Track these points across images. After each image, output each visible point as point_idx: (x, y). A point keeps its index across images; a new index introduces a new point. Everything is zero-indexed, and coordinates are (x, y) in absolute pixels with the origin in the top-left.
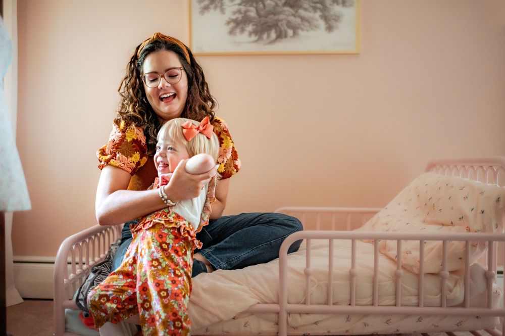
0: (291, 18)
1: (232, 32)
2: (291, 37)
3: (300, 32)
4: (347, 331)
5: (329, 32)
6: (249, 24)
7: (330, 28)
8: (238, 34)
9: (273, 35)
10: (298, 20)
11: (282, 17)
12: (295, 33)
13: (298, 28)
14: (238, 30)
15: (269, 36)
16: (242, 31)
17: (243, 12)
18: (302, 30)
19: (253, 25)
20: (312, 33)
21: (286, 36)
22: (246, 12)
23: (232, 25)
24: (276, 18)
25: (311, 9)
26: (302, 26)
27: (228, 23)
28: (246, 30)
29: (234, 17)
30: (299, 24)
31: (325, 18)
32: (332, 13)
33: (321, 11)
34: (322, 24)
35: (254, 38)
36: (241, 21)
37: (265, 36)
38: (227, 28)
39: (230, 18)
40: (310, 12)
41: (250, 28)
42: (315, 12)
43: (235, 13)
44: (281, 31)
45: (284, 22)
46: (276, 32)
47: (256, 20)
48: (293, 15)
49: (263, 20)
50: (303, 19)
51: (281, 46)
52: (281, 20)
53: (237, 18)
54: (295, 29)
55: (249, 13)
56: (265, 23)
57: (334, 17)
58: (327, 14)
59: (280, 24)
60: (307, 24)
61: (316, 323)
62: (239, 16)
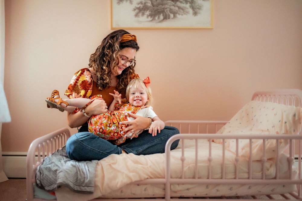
0: (173, 7)
1: (136, 15)
2: (172, 18)
3: (177, 15)
4: (207, 194)
5: (195, 16)
6: (147, 10)
7: (195, 14)
8: (140, 16)
9: (162, 17)
10: (177, 8)
11: (167, 6)
12: (175, 16)
13: (177, 13)
14: (140, 14)
15: (159, 18)
16: (143, 14)
17: (143, 3)
18: (179, 14)
19: (150, 11)
20: (185, 16)
21: (169, 18)
22: (145, 3)
23: (137, 11)
24: (163, 7)
25: (184, 2)
26: (179, 12)
27: (135, 10)
28: (145, 14)
29: (138, 6)
30: (177, 11)
31: (193, 8)
32: (196, 4)
33: (190, 3)
34: (191, 11)
35: (150, 19)
36: (142, 8)
37: (157, 18)
38: (134, 13)
39: (135, 7)
40: (184, 4)
41: (148, 13)
42: (187, 3)
43: (138, 4)
44: (166, 15)
45: (168, 9)
46: (163, 15)
47: (151, 8)
48: (173, 5)
49: (156, 8)
50: (179, 8)
51: (166, 24)
52: (167, 8)
53: (140, 7)
54: (175, 14)
55: (146, 4)
56: (157, 10)
57: (198, 7)
58: (193, 5)
59: (165, 10)
60: (182, 11)
61: (188, 189)
62: (141, 6)
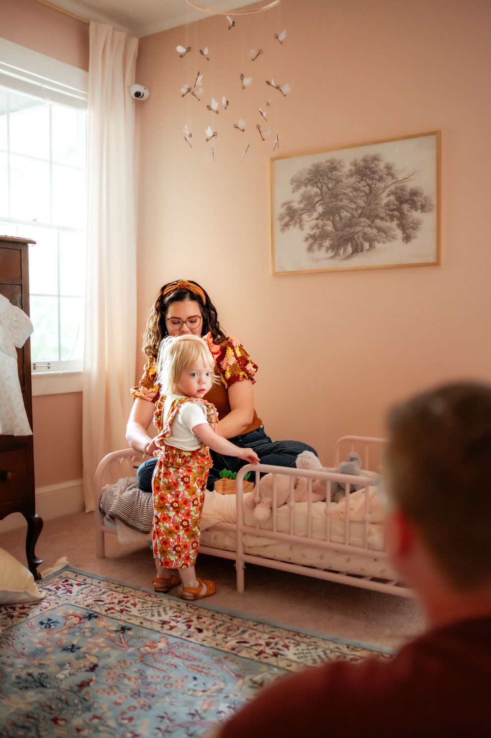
0: (368, 230)
1: (310, 249)
2: (367, 250)
3: (376, 244)
5: (406, 243)
6: (326, 239)
7: (407, 238)
8: (316, 250)
9: (350, 249)
10: (375, 231)
11: (358, 229)
12: (371, 246)
13: (374, 240)
14: (316, 247)
15: (345, 251)
16: (320, 246)
17: (320, 227)
18: (379, 242)
19: (330, 240)
20: (388, 245)
21: (362, 250)
22: (323, 226)
23: (310, 241)
24: (352, 230)
25: (388, 218)
26: (379, 238)
27: (307, 239)
28: (323, 246)
29: (312, 233)
30: (375, 235)
31: (402, 226)
32: (410, 220)
33: (398, 219)
34: (399, 233)
35: (331, 254)
36: (319, 236)
37: (341, 251)
38: (306, 245)
39: (308, 234)
40: (387, 221)
41: (327, 243)
42: (392, 221)
43: (313, 228)
44: (357, 245)
45: (360, 234)
46: (352, 246)
47: (332, 235)
48: (369, 226)
49: (340, 233)
50: (380, 230)
51: (357, 261)
52: (358, 233)
53: (315, 233)
54: (371, 241)
55: (325, 228)
56: (342, 237)
57: (412, 225)
58: (404, 222)
59: (356, 236)
60: (383, 235)
61: (265, 546)
62: (317, 231)
